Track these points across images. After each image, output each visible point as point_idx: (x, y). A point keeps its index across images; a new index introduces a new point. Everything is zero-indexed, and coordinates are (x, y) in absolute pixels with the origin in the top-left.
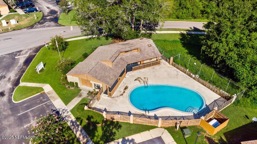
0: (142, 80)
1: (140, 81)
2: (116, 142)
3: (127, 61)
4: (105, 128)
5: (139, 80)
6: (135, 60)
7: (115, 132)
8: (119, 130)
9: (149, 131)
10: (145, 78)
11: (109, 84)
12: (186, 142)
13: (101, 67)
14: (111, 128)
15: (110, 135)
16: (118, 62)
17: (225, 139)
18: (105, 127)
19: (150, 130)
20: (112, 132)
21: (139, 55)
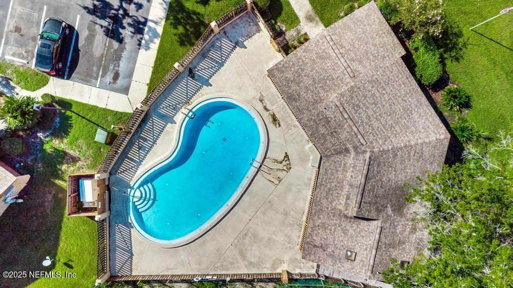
0: (277, 170)
1: (276, 161)
2: (160, 22)
3: (332, 159)
4: (195, 17)
5: (281, 163)
6: (324, 183)
7: (177, 28)
8: (176, 38)
9: (148, 85)
10: (280, 181)
11: (276, 69)
12: (92, 122)
13: (333, 79)
14: (188, 27)
15: (176, 18)
16: (335, 132)
17: (59, 184)
18: (198, 19)
19: (147, 87)
20: (180, 23)
21: (335, 202)
